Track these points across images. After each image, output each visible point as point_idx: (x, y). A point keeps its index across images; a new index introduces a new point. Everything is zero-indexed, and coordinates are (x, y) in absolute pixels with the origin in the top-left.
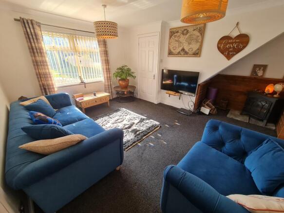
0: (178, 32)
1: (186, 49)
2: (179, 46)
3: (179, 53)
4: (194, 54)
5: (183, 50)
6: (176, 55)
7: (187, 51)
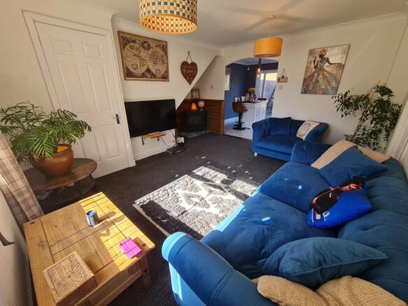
0: (134, 41)
1: (153, 70)
2: (142, 65)
3: (143, 76)
4: (163, 78)
5: (148, 70)
6: (140, 77)
7: (154, 73)
